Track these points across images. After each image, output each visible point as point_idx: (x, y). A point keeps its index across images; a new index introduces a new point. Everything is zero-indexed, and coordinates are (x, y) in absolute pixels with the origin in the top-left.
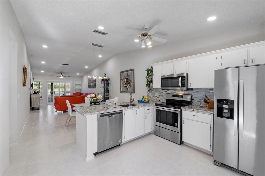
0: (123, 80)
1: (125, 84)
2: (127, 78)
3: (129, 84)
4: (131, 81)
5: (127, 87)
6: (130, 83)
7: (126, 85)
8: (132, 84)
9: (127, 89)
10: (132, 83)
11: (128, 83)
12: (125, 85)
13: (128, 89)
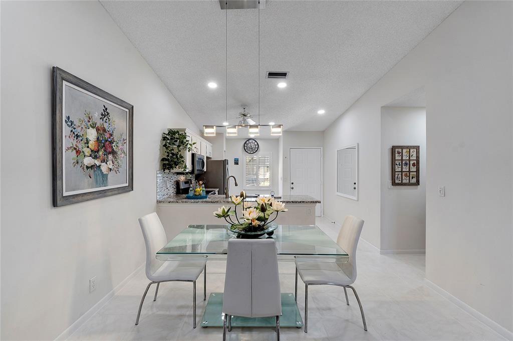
0: (78, 131)
1: (87, 151)
2: (104, 130)
3: (110, 156)
4: (120, 145)
5: (104, 168)
6: (113, 153)
7: (95, 157)
8: (123, 159)
9: (100, 178)
10: (123, 155)
11: (107, 153)
12: (88, 161)
13: (105, 177)
